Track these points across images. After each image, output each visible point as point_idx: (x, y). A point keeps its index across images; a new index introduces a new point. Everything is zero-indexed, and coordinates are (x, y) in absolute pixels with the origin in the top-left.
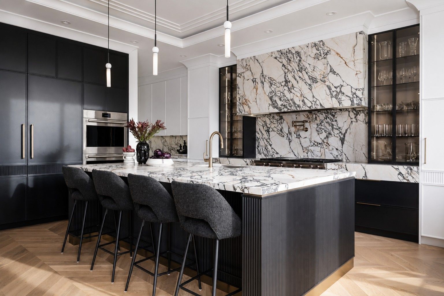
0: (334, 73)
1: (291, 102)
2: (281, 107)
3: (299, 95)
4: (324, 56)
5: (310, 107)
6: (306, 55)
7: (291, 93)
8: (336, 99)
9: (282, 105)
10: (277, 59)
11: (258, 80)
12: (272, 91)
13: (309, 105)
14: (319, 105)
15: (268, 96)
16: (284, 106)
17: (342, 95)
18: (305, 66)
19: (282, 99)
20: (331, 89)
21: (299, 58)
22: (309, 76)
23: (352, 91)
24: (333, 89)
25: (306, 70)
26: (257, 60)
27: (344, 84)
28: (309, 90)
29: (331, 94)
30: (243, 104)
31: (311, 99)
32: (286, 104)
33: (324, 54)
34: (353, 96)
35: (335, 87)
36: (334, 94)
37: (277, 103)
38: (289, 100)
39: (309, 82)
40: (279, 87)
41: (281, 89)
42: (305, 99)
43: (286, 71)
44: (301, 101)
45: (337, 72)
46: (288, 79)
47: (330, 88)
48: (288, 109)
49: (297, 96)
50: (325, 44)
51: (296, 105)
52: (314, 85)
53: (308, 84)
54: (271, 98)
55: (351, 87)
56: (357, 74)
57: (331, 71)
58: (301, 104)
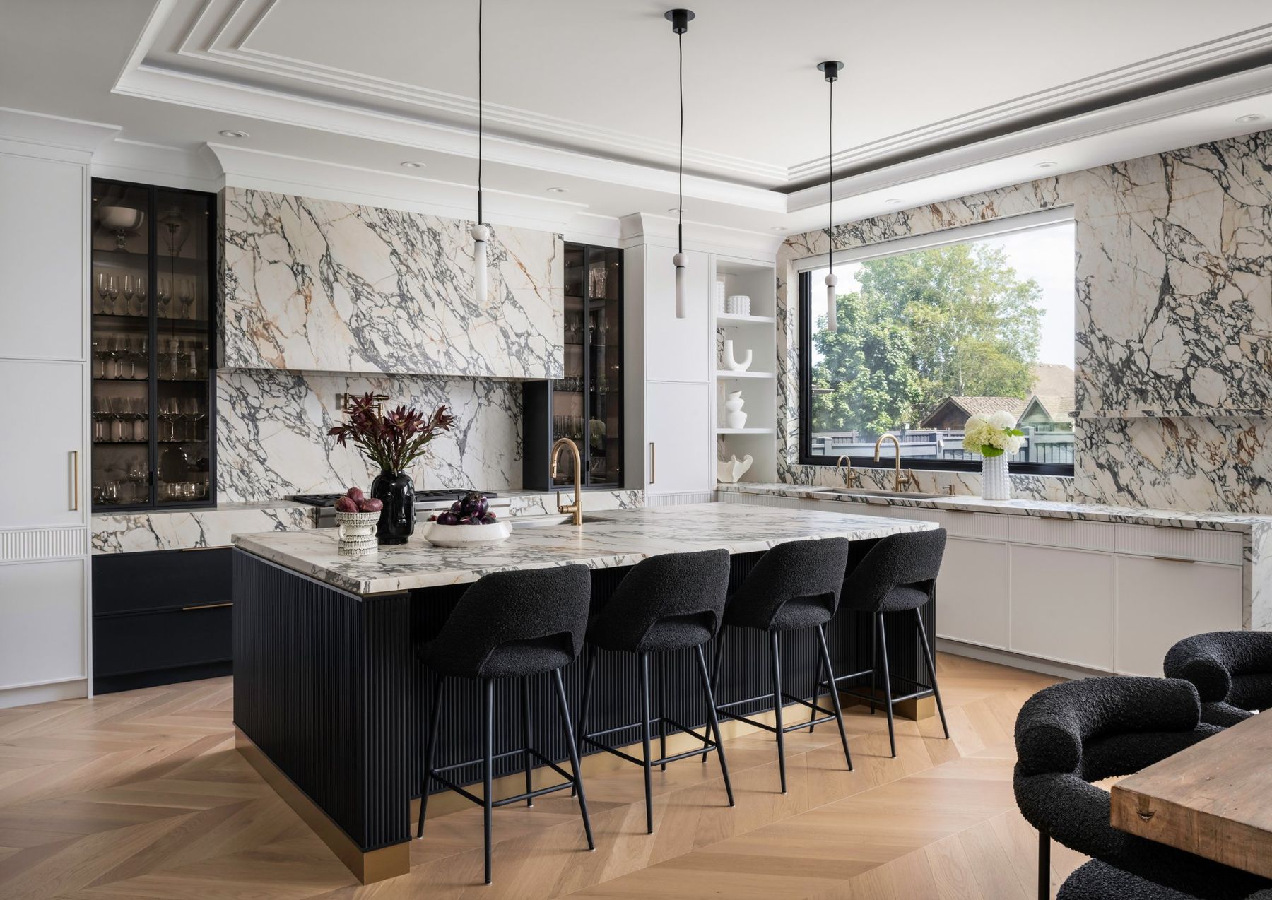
0: (515, 303)
1: (415, 350)
2: (387, 359)
3: (437, 338)
4: (495, 260)
5: (464, 370)
6: (453, 246)
7: (416, 330)
8: (519, 358)
9: (391, 356)
10: (375, 230)
11: (313, 272)
12: (359, 312)
13: (462, 365)
14: (484, 367)
15: (347, 324)
16: (397, 358)
17: (530, 353)
18: (451, 272)
19: (391, 340)
20: (509, 338)
21: (435, 247)
22: (461, 297)
23: (546, 350)
24: (513, 338)
25: (455, 282)
26: (310, 213)
27: (534, 333)
28: (462, 329)
29: (509, 348)
30: (254, 333)
31: (466, 351)
32: (401, 354)
33: (493, 255)
34: (549, 358)
35: (517, 335)
36: (515, 348)
37: (375, 348)
38: (409, 346)
39: (462, 311)
40: (381, 307)
41: (389, 313)
42: (451, 350)
43: (403, 269)
44: (441, 353)
45: (520, 303)
46: (408, 291)
47: (505, 334)
48: (408, 368)
49: (432, 340)
50: (496, 233)
51: (430, 361)
52: (473, 321)
53: (458, 317)
54: (357, 333)
55: (546, 341)
56: (554, 316)
57: (507, 298)
58: (443, 360)
